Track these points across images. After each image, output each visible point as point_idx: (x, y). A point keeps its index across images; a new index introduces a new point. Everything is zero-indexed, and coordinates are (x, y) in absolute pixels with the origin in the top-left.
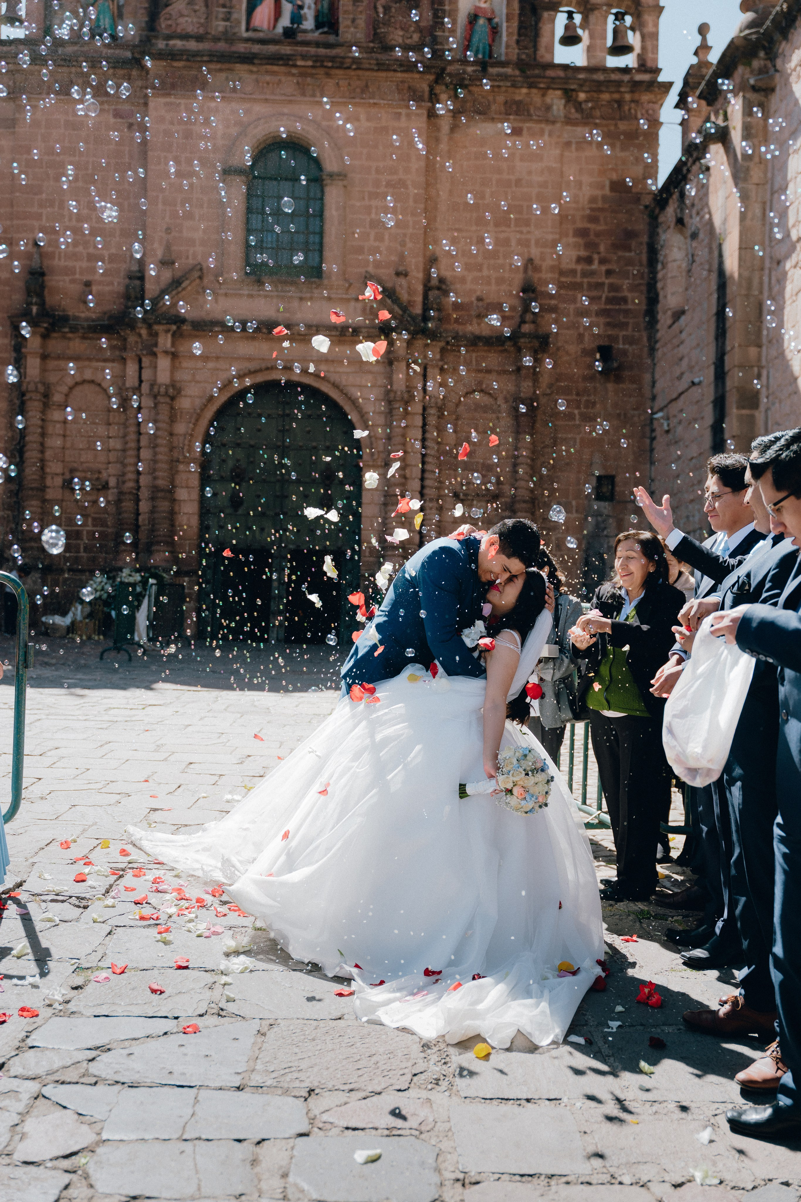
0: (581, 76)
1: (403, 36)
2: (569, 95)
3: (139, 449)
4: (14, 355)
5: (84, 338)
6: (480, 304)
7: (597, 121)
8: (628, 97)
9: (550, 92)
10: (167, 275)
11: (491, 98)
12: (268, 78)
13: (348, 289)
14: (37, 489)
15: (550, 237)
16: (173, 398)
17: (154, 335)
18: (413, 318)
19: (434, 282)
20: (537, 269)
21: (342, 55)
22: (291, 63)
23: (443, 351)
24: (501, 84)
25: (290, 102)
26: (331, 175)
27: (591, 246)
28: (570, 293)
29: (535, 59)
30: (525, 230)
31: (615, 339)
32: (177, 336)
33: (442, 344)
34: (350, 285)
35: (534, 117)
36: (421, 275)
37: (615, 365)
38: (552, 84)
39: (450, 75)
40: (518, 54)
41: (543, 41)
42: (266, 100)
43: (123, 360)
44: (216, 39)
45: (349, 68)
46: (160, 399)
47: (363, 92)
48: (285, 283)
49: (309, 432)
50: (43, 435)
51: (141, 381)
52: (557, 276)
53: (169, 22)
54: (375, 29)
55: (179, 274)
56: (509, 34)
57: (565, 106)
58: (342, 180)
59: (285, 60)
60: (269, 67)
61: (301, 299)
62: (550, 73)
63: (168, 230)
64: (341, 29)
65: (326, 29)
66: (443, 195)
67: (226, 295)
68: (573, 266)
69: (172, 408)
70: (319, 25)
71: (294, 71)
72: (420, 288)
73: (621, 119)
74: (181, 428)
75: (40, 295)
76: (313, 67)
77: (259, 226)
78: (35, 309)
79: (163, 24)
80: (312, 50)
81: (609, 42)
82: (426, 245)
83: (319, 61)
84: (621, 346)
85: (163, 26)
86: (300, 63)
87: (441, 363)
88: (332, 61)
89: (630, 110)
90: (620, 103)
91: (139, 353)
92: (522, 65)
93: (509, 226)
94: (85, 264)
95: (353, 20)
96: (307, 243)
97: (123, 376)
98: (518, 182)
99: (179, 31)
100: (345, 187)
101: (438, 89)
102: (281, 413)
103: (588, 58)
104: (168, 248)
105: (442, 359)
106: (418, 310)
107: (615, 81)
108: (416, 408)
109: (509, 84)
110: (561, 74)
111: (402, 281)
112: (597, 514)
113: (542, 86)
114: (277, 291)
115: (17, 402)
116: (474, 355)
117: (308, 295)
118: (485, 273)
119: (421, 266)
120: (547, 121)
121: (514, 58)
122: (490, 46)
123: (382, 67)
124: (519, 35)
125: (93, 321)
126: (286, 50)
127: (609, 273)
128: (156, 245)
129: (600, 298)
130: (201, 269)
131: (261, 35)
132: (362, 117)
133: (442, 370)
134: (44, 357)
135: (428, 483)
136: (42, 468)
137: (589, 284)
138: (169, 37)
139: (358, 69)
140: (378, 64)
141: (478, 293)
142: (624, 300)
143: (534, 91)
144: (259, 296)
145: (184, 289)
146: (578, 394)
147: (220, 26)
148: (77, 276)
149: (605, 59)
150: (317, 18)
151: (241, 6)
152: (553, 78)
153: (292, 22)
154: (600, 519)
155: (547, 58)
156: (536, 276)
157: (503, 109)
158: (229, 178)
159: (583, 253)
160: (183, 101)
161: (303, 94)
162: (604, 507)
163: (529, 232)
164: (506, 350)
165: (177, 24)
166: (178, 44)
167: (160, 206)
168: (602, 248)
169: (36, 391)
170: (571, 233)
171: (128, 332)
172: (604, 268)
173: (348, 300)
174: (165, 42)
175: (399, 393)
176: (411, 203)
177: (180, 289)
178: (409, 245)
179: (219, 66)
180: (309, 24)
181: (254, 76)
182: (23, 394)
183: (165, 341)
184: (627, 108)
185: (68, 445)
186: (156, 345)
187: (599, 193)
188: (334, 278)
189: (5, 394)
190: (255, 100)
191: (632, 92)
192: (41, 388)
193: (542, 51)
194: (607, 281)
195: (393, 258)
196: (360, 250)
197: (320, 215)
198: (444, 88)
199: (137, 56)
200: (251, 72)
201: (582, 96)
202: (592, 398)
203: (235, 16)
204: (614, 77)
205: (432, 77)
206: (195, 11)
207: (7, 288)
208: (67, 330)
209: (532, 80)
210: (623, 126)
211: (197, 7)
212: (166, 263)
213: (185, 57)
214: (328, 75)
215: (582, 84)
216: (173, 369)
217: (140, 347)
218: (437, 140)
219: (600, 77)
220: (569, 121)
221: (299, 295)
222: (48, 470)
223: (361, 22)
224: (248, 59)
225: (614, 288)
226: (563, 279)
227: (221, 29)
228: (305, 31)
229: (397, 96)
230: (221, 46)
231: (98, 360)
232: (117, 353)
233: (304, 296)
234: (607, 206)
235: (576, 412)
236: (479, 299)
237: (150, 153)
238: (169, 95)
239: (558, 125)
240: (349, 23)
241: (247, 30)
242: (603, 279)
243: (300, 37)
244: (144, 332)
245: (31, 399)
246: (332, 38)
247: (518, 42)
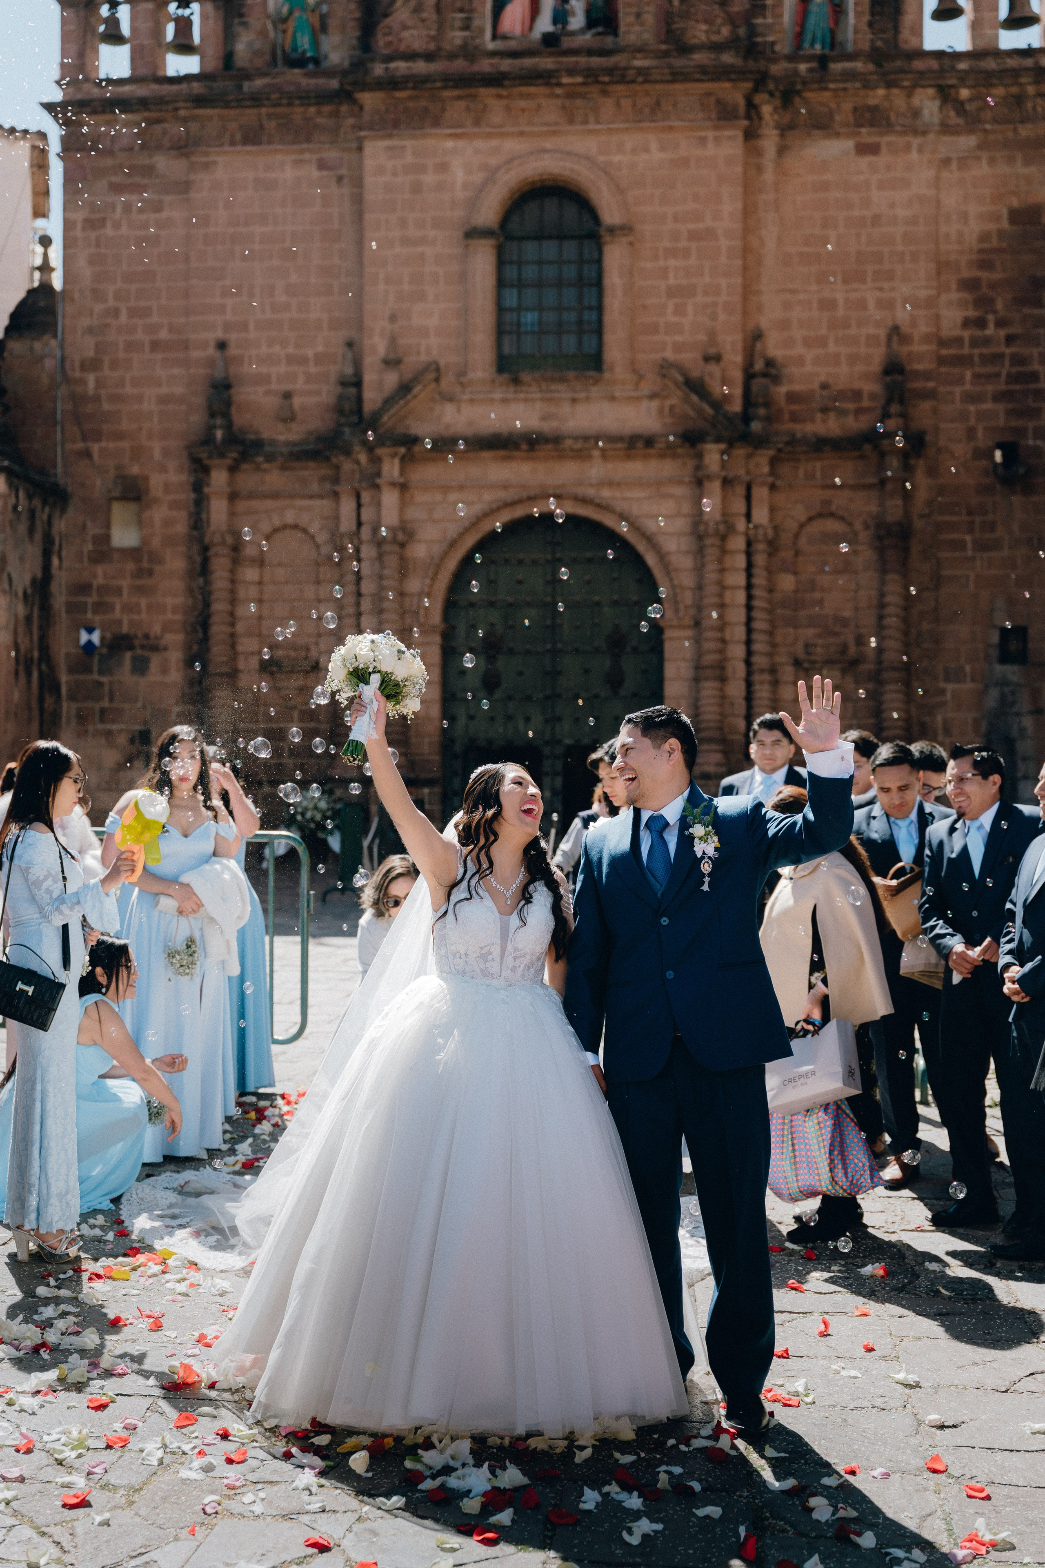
0: (963, 66)
1: (707, 32)
2: (945, 94)
3: (359, 615)
4: (193, 496)
5: (283, 468)
6: (825, 393)
7: (988, 126)
8: (1031, 90)
9: (919, 91)
10: (391, 379)
11: (833, 105)
12: (523, 104)
13: (637, 384)
14: (227, 675)
15: (923, 293)
16: (402, 545)
17: (376, 461)
18: (729, 418)
19: (759, 366)
20: (905, 339)
21: (623, 65)
22: (554, 81)
23: (774, 462)
24: (848, 85)
25: (553, 133)
26: (612, 230)
27: (983, 303)
28: (955, 370)
29: (896, 46)
30: (886, 285)
31: (1021, 432)
32: (407, 460)
33: (771, 453)
34: (641, 378)
35: (898, 128)
36: (739, 359)
37: (1022, 470)
38: (921, 79)
39: (776, 80)
40: (872, 41)
41: (908, 19)
42: (522, 134)
43: (336, 495)
44: (452, 56)
45: (633, 82)
46: (387, 548)
47: (653, 111)
48: (553, 380)
49: (588, 582)
50: (233, 601)
51: (359, 524)
52: (934, 347)
53: (390, 38)
54: (669, 23)
55: (408, 376)
56: (858, 14)
57: (941, 109)
58: (626, 235)
59: (544, 78)
60: (524, 89)
61: (574, 400)
62: (918, 65)
63: (393, 318)
64: (622, 28)
65: (600, 29)
66: (770, 245)
67: (472, 401)
68: (957, 332)
69: (402, 558)
70: (591, 23)
71: (559, 91)
72: (737, 375)
73: (1022, 122)
74: (414, 585)
75: (226, 415)
76: (583, 84)
77: (514, 304)
78: (219, 434)
79: (381, 42)
80: (583, 60)
81: (1003, 12)
82: (745, 313)
83: (591, 76)
84: (1031, 442)
85: (381, 43)
86: (566, 80)
87: (770, 480)
88: (609, 75)
89: (1034, 108)
90: (1019, 100)
91: (356, 485)
92: (877, 56)
93: (863, 281)
94: (283, 369)
95: (638, 15)
96: (580, 322)
97: (337, 518)
98: (876, 220)
99: (402, 48)
100: (631, 244)
101: (758, 99)
102: (549, 557)
103: (974, 38)
104: (393, 340)
105: (772, 473)
106: (736, 407)
107: (1013, 70)
108: (738, 543)
109: (857, 85)
110: (934, 64)
111: (714, 369)
112: (1003, 683)
113: (906, 83)
114: (541, 391)
115: (198, 559)
116: (818, 465)
117: (583, 395)
118: (832, 348)
119: (739, 346)
120: (916, 132)
121: (866, 46)
122: (833, 32)
123: (678, 76)
124: (873, 14)
125: (295, 444)
126: (547, 63)
127: (1010, 340)
128: (377, 339)
129: (998, 375)
130: (438, 369)
131: (512, 44)
132: (654, 146)
133: (773, 487)
134: (233, 497)
135: (757, 647)
136: (233, 646)
137: (981, 355)
138: (389, 59)
139: (646, 81)
140: (672, 74)
141: (823, 378)
142: (1034, 377)
143: (895, 91)
144: (515, 399)
145: (415, 397)
146: (970, 513)
147: (457, 37)
148: (274, 386)
149: (997, 37)
150: (588, 12)
151: (484, 6)
152: (921, 73)
153: (555, 21)
154: (1006, 690)
155: (913, 43)
156: (905, 349)
157: (851, 119)
158: (473, 242)
159: (971, 313)
160: (408, 143)
161: (571, 121)
162: (1012, 672)
163: (892, 289)
164: (862, 457)
165: (400, 40)
166: (401, 67)
167: (382, 287)
168: (1000, 305)
169: (223, 543)
170: (954, 286)
171: (342, 458)
172: (1002, 333)
173: (638, 399)
174: (384, 66)
175: (711, 524)
176: (723, 259)
177: (409, 397)
178: (722, 317)
179: (455, 93)
180: (577, 21)
181: (505, 102)
182: (206, 549)
183: (391, 469)
184: (1030, 105)
185: (265, 613)
186: (378, 474)
187: (992, 227)
188: (618, 370)
189: (182, 549)
190: (503, 135)
191: (1037, 82)
192: (230, 540)
193: (905, 33)
194: (1008, 351)
195: (702, 337)
196: (654, 329)
197: (598, 283)
198: (766, 96)
199: (348, 88)
200: (500, 97)
201: (965, 93)
202: (990, 517)
203: (476, 23)
204: (1011, 63)
205: (748, 85)
206: (423, 20)
207: (184, 407)
208: (260, 459)
209: (892, 77)
210: (1025, 131)
211: (424, 15)
212: (391, 362)
213: (410, 85)
214: (605, 93)
215: (963, 78)
216: (403, 504)
217: (357, 476)
218: (759, 169)
219: (991, 64)
220: (946, 129)
221: (570, 395)
222: (240, 648)
223: (649, 19)
224: (495, 80)
225: (1018, 360)
226: (944, 352)
227: (458, 42)
228: (572, 34)
229: (701, 115)
230: (459, 65)
231: (304, 497)
232: (328, 486)
233: (577, 396)
234: (1004, 245)
235: (968, 538)
236: (824, 386)
237: (367, 216)
238: (390, 136)
239: (932, 136)
240: (631, 19)
241: (494, 37)
242: (1003, 349)
243: (567, 43)
244: (363, 458)
245: (216, 555)
246: (609, 40)
247: (870, 24)
